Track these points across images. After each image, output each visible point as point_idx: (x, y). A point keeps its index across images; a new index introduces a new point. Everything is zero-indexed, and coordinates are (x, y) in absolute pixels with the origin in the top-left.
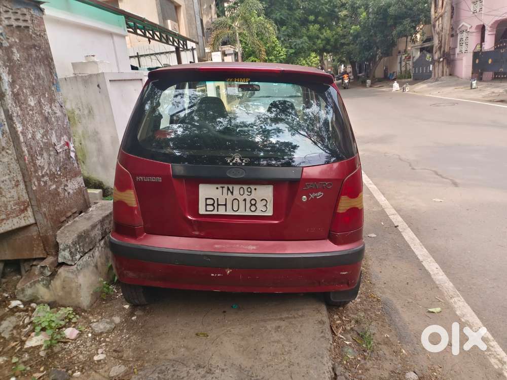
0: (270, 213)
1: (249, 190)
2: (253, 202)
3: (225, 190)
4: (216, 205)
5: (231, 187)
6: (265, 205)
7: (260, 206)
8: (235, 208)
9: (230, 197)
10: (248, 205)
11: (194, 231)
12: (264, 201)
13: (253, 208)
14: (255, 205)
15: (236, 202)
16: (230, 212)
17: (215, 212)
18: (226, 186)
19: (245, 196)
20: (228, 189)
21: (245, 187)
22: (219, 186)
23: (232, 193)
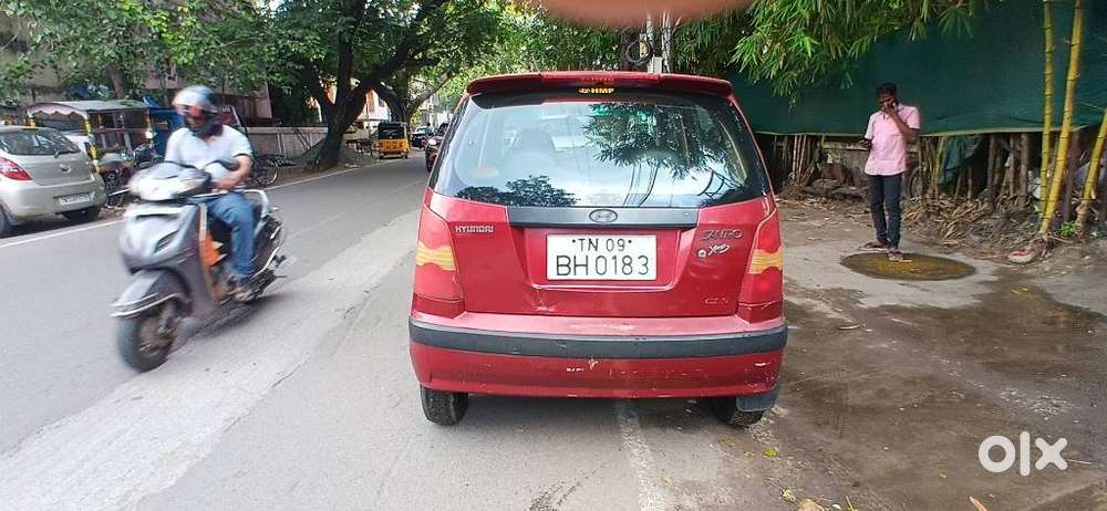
0: (652, 275)
1: (621, 243)
2: (627, 261)
3: (586, 243)
4: (572, 266)
5: (593, 239)
6: (645, 265)
7: (637, 265)
8: (601, 270)
9: (593, 254)
10: (620, 264)
11: (540, 305)
12: (643, 259)
13: (627, 269)
14: (629, 265)
15: (601, 261)
16: (593, 276)
17: (571, 276)
18: (586, 237)
19: (615, 252)
20: (591, 242)
21: (616, 238)
22: (576, 237)
23: (596, 248)
